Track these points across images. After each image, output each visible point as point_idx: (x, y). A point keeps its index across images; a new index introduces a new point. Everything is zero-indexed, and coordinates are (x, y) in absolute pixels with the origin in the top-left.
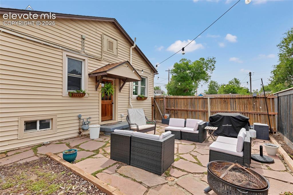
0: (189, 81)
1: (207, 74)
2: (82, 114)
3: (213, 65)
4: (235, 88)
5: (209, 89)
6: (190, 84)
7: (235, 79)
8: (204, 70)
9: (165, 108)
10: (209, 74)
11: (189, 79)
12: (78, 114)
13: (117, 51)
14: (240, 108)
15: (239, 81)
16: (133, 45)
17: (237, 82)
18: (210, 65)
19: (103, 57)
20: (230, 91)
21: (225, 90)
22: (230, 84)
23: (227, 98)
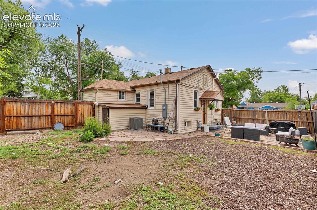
0: (235, 92)
1: (253, 84)
2: (198, 119)
3: (260, 75)
4: (282, 97)
5: (251, 96)
6: (235, 94)
7: (283, 86)
8: (250, 80)
9: (232, 117)
10: (255, 84)
11: (234, 90)
12: (196, 120)
13: (208, 82)
14: (289, 118)
15: (287, 88)
16: (215, 77)
17: (285, 89)
18: (255, 75)
19: (204, 88)
20: (276, 99)
21: (270, 98)
22: (277, 92)
23: (280, 112)
